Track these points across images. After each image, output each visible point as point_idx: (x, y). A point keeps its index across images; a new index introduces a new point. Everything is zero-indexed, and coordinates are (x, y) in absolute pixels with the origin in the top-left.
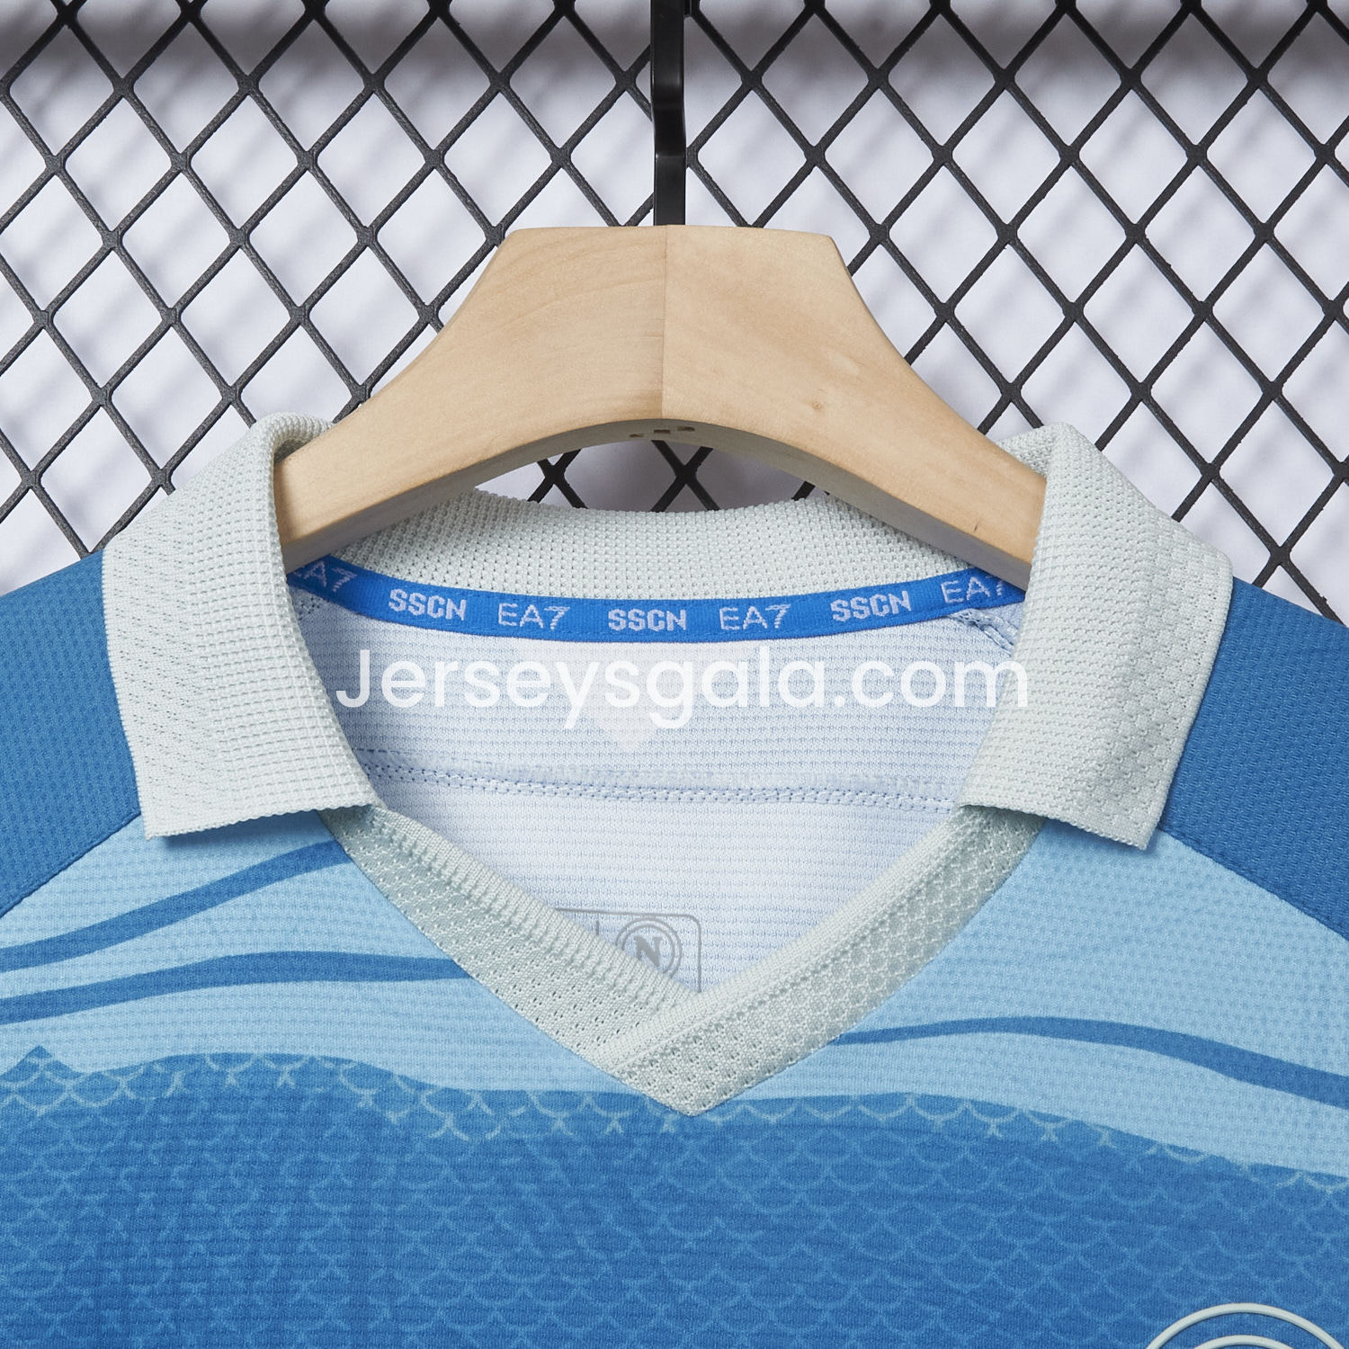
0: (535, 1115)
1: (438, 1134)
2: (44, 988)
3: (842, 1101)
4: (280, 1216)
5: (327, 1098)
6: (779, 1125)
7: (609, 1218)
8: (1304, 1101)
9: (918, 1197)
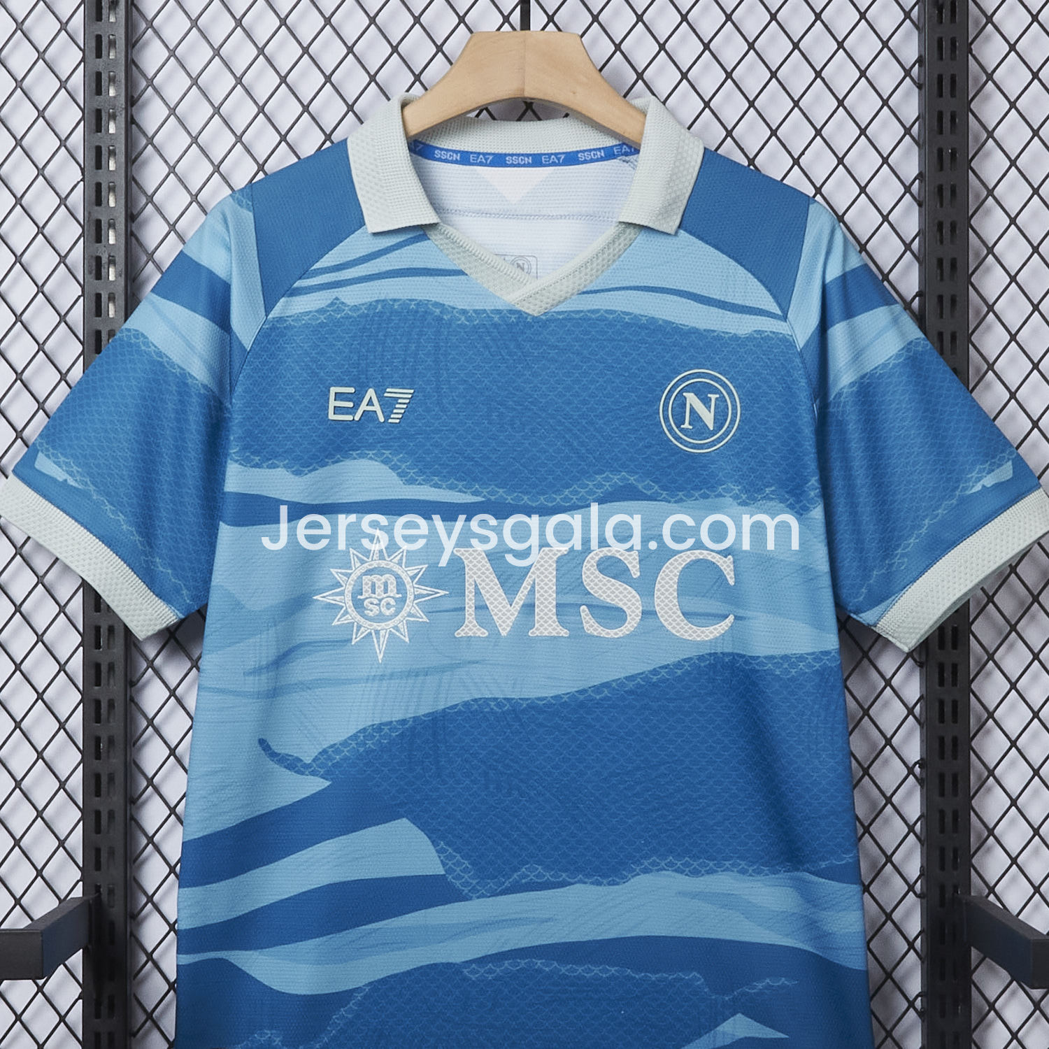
0: (489, 317)
1: (460, 322)
2: (337, 279)
3: (582, 311)
4: (413, 347)
5: (426, 312)
6: (563, 319)
7: (512, 347)
8: (720, 310)
9: (604, 340)
